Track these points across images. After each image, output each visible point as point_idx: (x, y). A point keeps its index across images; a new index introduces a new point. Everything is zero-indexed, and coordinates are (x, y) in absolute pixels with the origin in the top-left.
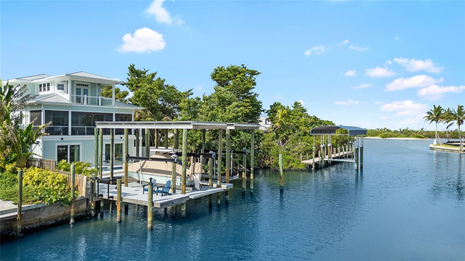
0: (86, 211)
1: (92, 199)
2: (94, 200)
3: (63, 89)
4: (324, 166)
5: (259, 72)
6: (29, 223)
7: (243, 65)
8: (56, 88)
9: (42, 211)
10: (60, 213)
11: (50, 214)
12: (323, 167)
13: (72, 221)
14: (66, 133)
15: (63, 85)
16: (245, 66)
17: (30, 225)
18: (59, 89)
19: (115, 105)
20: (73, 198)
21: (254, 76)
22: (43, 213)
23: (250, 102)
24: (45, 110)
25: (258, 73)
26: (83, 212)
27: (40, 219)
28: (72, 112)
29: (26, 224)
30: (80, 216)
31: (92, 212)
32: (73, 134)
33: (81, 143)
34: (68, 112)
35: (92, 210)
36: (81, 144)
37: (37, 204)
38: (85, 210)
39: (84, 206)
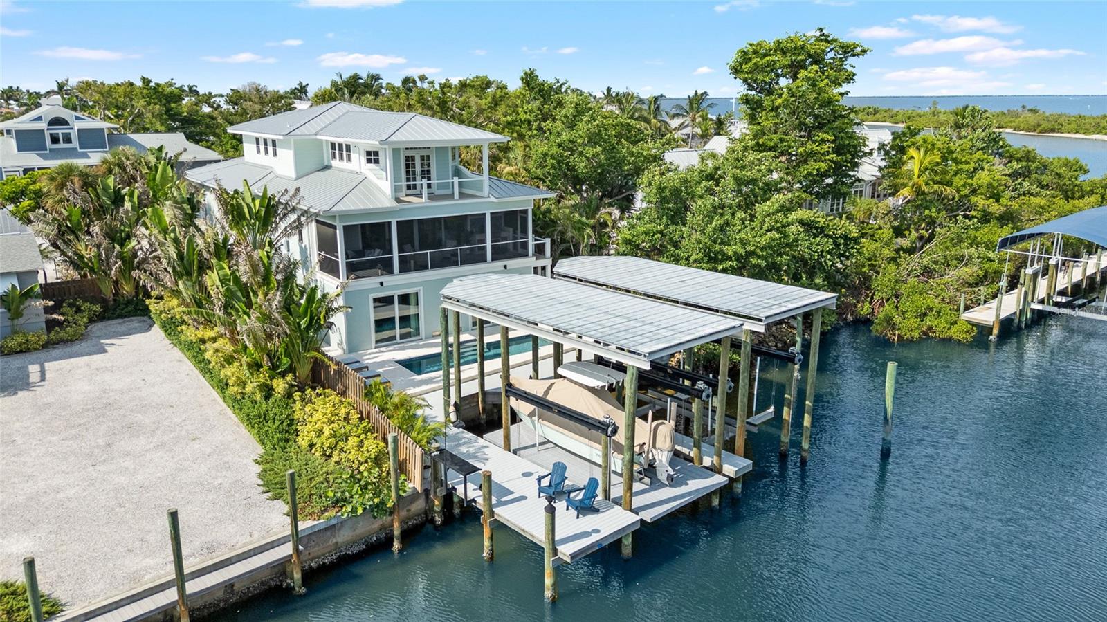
0: (425, 513)
1: (435, 492)
2: (438, 494)
3: (377, 161)
4: (1029, 322)
5: (866, 47)
6: (316, 554)
7: (821, 30)
8: (364, 159)
9: (340, 529)
10: (373, 527)
11: (354, 530)
12: (1026, 324)
13: (396, 546)
14: (387, 267)
15: (376, 153)
16: (825, 32)
17: (319, 557)
18: (369, 161)
19: (489, 193)
20: (395, 501)
21: (851, 60)
22: (342, 532)
23: (833, 142)
24: (344, 226)
25: (864, 51)
26: (419, 515)
27: (337, 543)
28: (398, 222)
29: (310, 557)
30: (413, 524)
31: (437, 518)
32: (403, 270)
33: (421, 288)
34: (390, 223)
35: (437, 512)
36: (420, 290)
37: (329, 519)
38: (423, 510)
39: (419, 505)
